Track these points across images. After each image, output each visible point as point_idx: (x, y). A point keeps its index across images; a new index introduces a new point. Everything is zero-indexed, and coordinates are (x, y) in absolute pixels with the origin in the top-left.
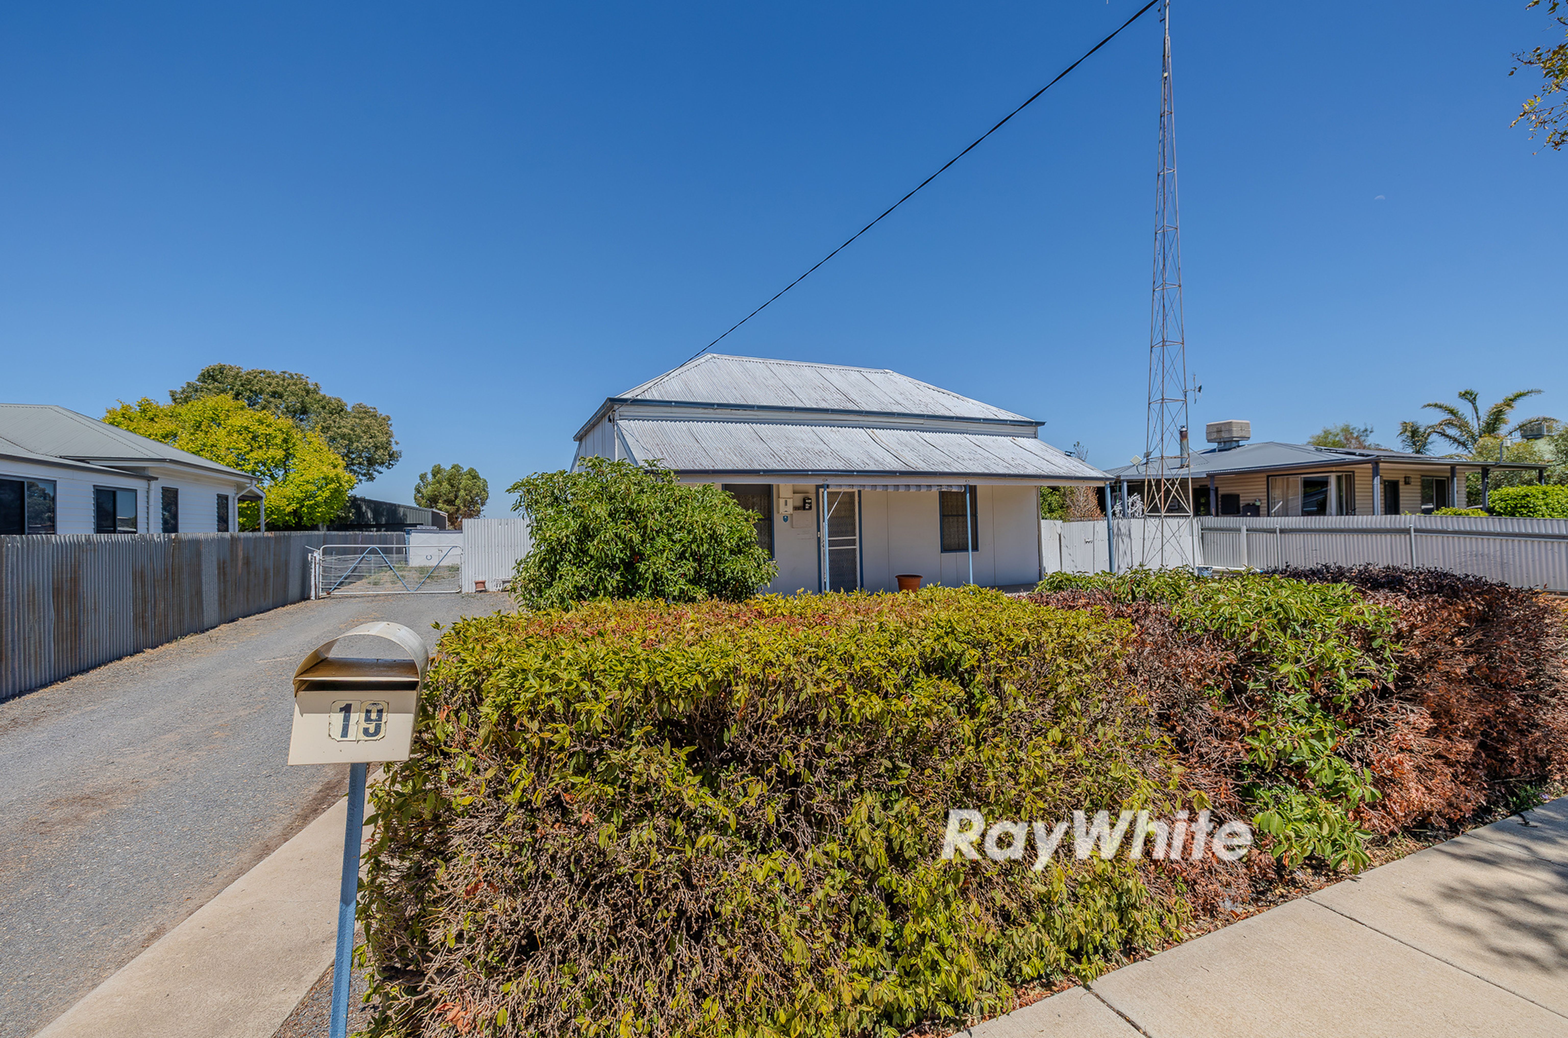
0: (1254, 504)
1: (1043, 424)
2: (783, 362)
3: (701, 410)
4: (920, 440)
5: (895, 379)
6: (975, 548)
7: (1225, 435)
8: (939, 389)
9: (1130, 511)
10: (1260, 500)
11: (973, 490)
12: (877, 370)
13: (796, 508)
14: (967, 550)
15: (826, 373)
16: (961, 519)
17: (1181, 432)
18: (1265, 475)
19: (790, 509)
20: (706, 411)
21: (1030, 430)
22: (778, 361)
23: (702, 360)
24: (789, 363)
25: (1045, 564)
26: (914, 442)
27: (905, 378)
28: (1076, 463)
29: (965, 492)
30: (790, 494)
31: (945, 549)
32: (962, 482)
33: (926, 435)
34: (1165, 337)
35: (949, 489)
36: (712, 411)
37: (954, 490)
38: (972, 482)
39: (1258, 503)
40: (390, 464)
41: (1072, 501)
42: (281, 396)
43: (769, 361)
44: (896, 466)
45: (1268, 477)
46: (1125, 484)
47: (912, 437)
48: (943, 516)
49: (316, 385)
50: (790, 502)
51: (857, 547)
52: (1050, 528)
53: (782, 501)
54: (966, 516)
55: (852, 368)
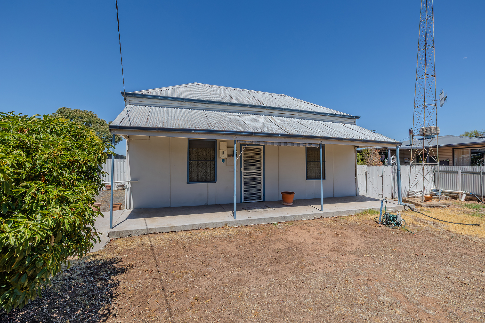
0: (446, 161)
1: (359, 117)
2: (233, 88)
3: (177, 102)
4: (296, 122)
5: (286, 98)
6: (324, 178)
7: (428, 133)
8: (307, 102)
9: (392, 162)
10: (449, 159)
11: (323, 147)
12: (279, 94)
13: (228, 156)
14: (320, 179)
15: (254, 94)
16: (316, 163)
17: (410, 131)
18: (451, 148)
19: (225, 156)
20: (180, 103)
21: (352, 121)
22: (231, 88)
23: (191, 85)
24: (236, 89)
25: (358, 187)
26: (293, 123)
27: (291, 98)
28: (378, 135)
29: (319, 148)
30: (226, 148)
31: (308, 178)
32: (318, 142)
33: (300, 121)
34: (426, 72)
35: (310, 146)
36: (183, 103)
37: (313, 146)
38: (323, 142)
39: (448, 160)
40: (119, 142)
41: (368, 157)
42: (82, 118)
43: (225, 87)
44: (280, 132)
45: (453, 149)
46: (390, 150)
47: (291, 120)
48: (308, 162)
49: (96, 114)
50: (226, 152)
51: (262, 176)
52: (361, 169)
53: (221, 152)
54: (320, 161)
55: (266, 93)
